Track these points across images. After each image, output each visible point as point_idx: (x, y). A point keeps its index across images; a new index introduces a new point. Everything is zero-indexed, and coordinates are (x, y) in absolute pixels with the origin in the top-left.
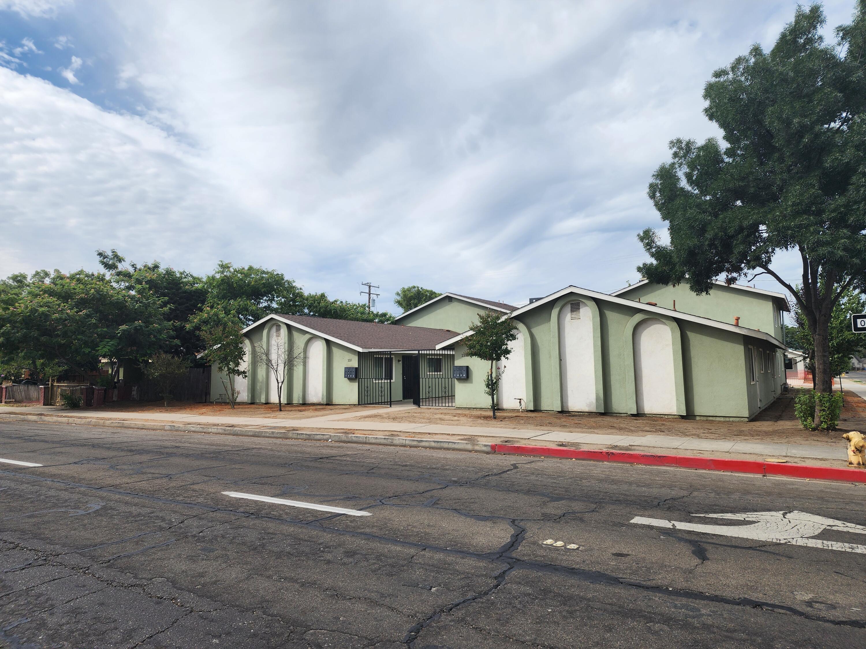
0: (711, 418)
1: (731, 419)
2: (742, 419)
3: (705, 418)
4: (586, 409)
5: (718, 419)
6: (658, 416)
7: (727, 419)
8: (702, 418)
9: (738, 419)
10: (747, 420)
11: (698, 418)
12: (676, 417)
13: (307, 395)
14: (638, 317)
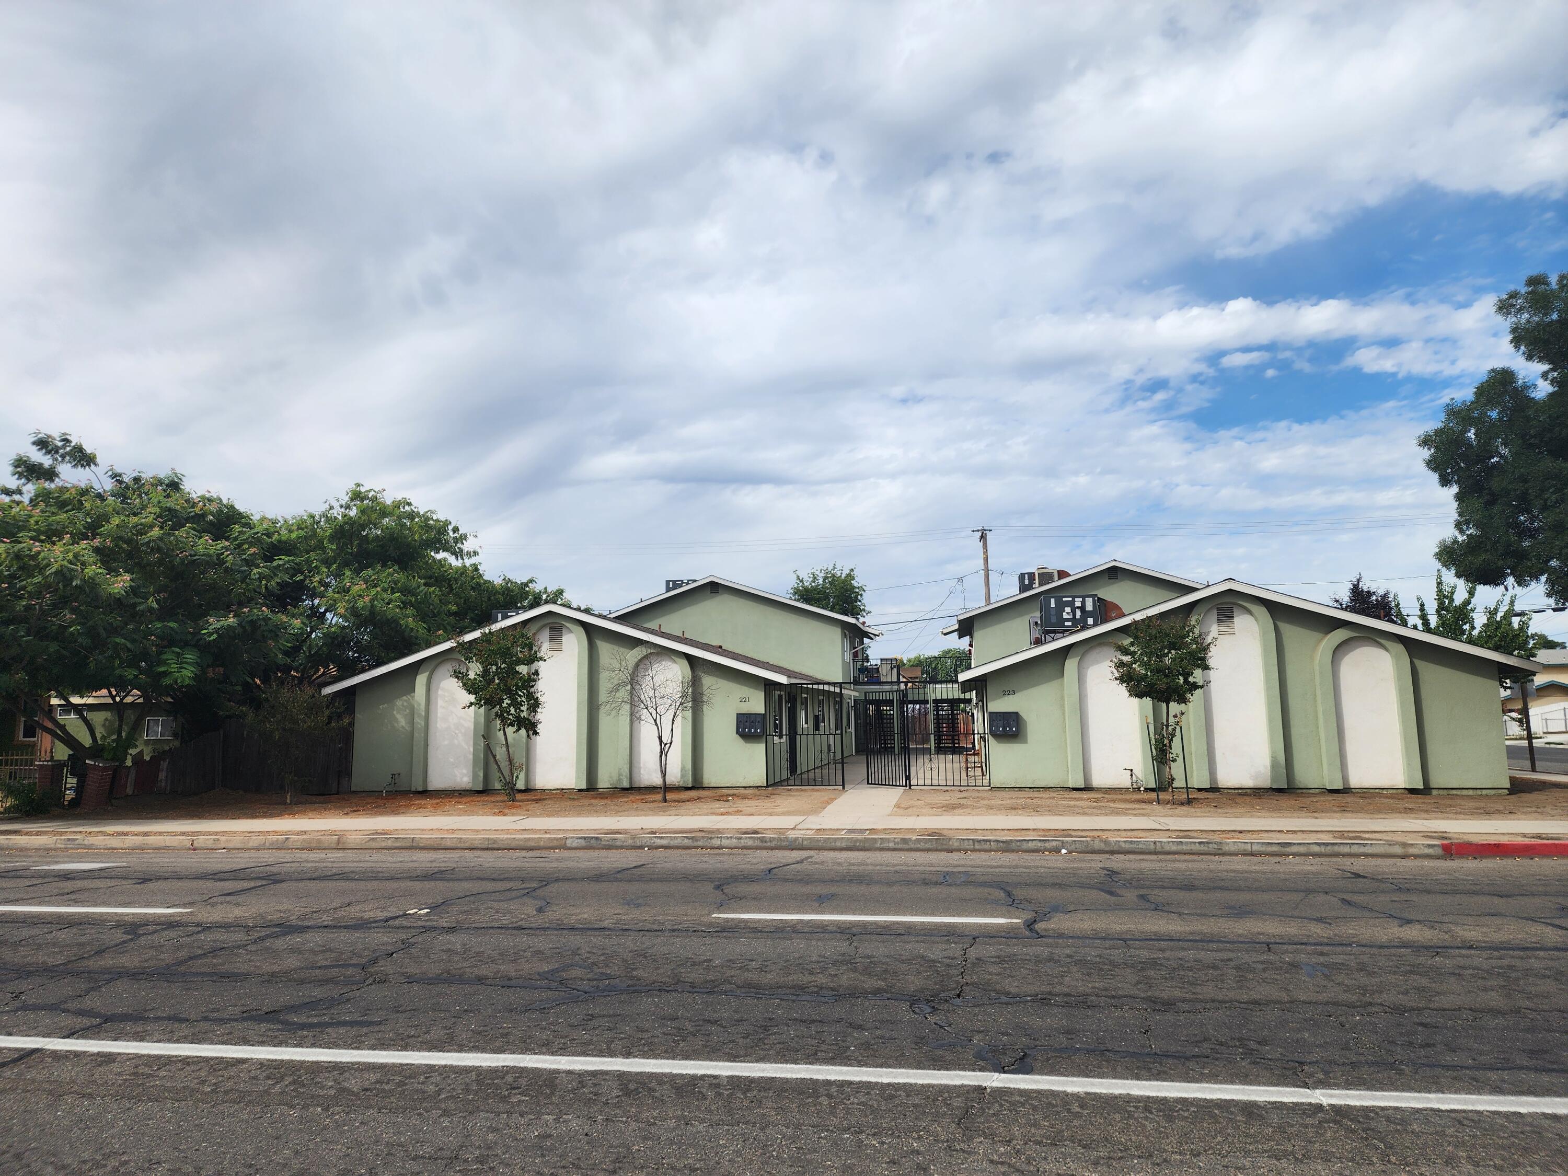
0: (1454, 792)
1: (1484, 792)
2: (1500, 791)
3: (1445, 792)
4: (1249, 783)
5: (1465, 792)
6: (1371, 791)
7: (1479, 792)
8: (1441, 792)
9: (1492, 792)
10: (1506, 792)
11: (1435, 792)
12: (1400, 791)
13: (635, 770)
14: (1340, 635)
